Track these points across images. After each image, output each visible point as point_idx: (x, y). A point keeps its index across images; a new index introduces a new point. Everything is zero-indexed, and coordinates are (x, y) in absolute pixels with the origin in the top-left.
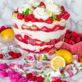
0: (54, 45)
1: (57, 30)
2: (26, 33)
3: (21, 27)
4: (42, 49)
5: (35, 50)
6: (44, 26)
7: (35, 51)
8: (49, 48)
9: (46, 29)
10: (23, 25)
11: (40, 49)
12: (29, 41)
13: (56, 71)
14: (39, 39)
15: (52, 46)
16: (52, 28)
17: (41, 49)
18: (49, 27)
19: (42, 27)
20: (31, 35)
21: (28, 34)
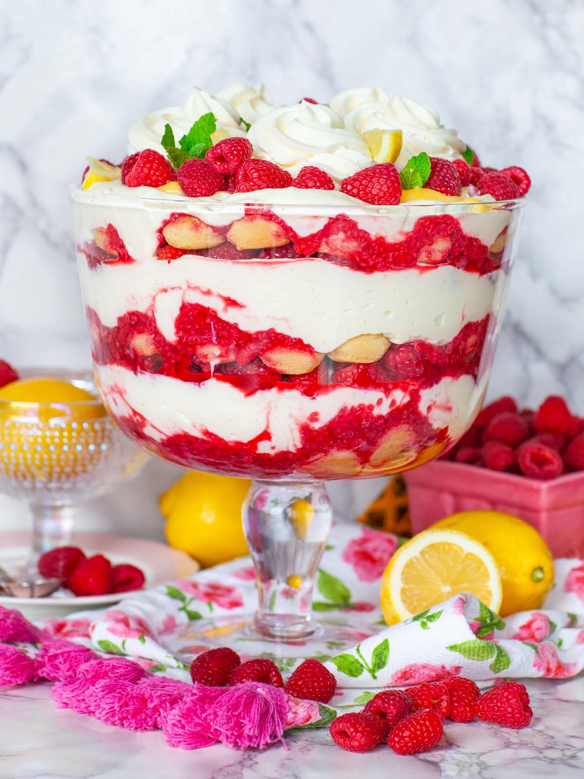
0: (415, 397)
1: (435, 264)
2: (196, 288)
3: (154, 244)
4: (316, 426)
5: (266, 436)
6: (334, 213)
7: (263, 447)
8: (376, 412)
9: (353, 246)
10: (166, 223)
11: (303, 419)
12: (216, 351)
13: (431, 618)
14: (294, 334)
15: (400, 397)
16: (401, 238)
17: (314, 417)
18: (373, 230)
19: (319, 226)
20: (231, 302)
21: (208, 293)
